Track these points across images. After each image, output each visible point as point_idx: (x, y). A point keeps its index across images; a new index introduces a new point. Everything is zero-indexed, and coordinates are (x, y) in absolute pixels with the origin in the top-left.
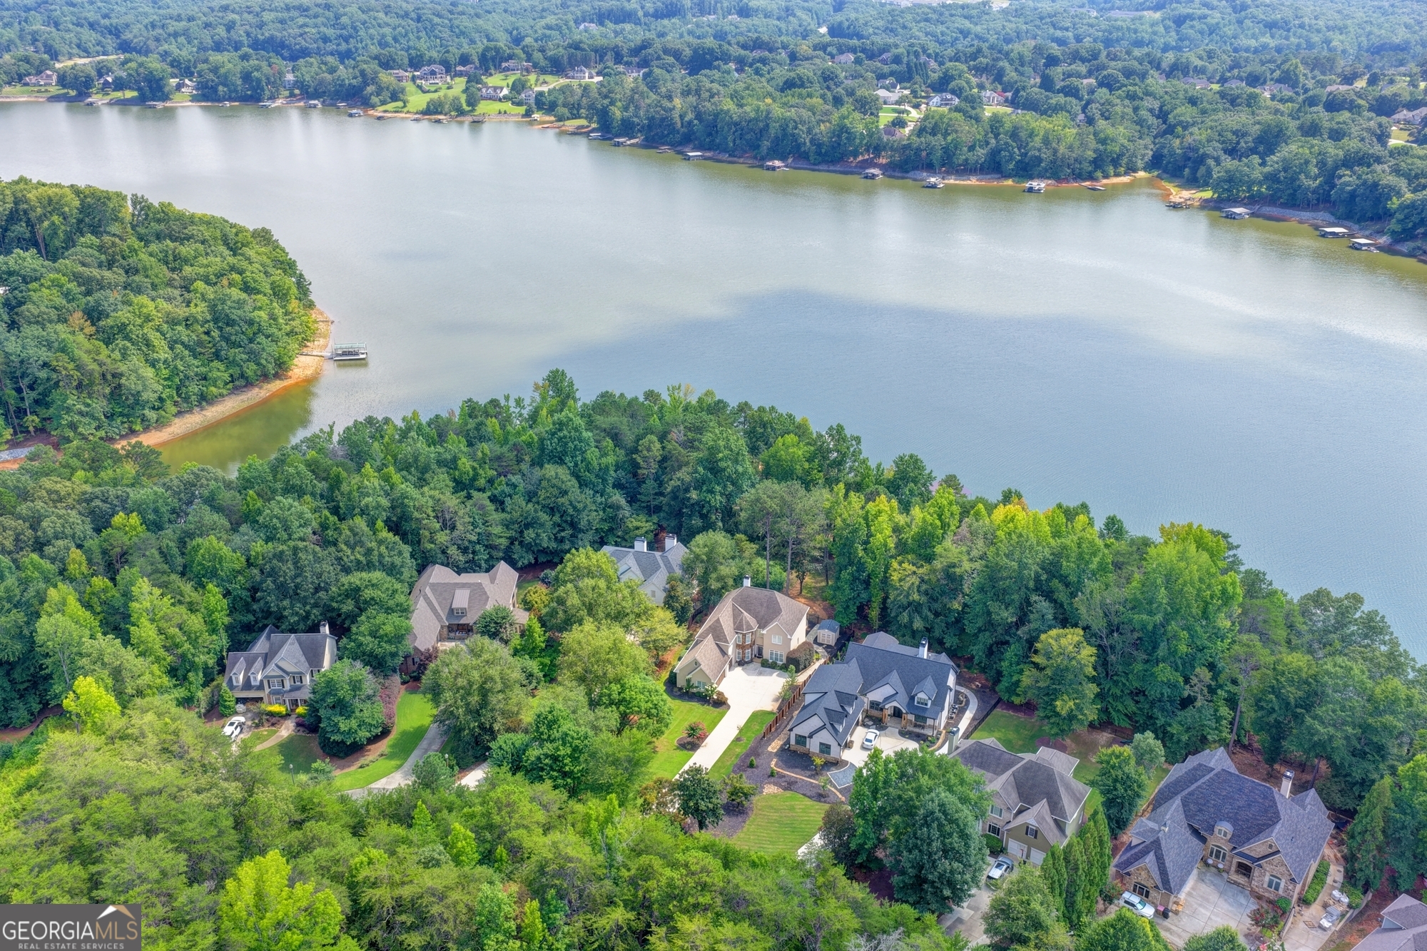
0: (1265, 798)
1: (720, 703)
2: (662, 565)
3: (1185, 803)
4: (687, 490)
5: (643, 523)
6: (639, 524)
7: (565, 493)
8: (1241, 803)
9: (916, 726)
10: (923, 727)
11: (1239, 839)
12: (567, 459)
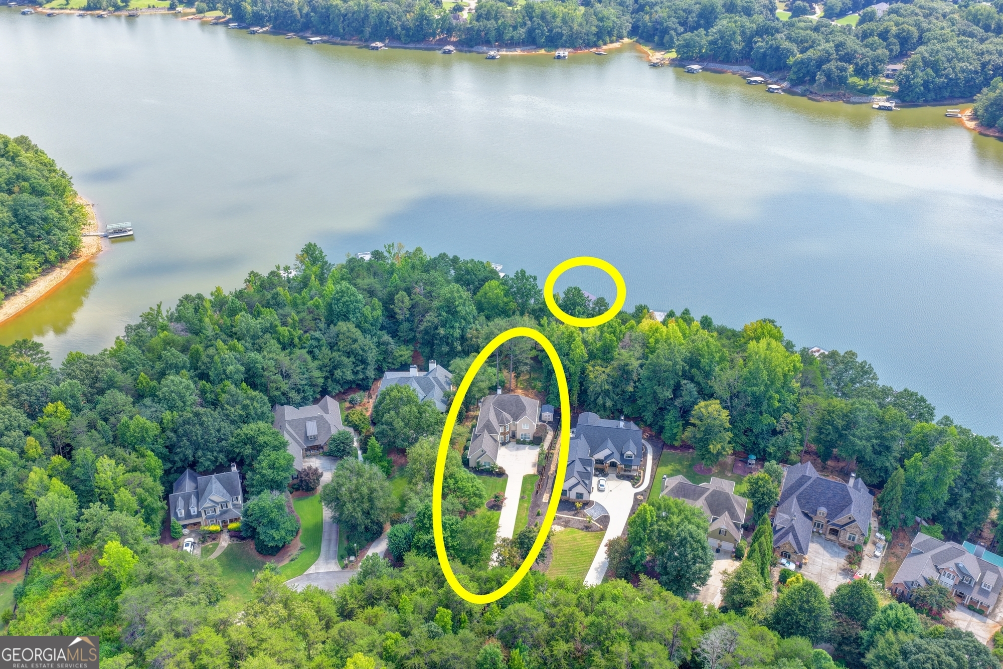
0: (843, 491)
1: (501, 474)
2: (435, 384)
3: (799, 500)
4: (436, 328)
5: (404, 352)
6: (402, 353)
7: (355, 341)
8: (830, 495)
9: (625, 471)
10: (630, 471)
11: (831, 516)
12: (351, 316)
